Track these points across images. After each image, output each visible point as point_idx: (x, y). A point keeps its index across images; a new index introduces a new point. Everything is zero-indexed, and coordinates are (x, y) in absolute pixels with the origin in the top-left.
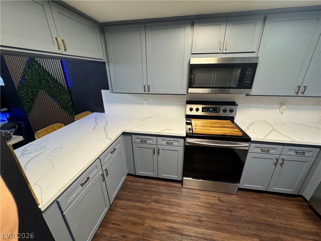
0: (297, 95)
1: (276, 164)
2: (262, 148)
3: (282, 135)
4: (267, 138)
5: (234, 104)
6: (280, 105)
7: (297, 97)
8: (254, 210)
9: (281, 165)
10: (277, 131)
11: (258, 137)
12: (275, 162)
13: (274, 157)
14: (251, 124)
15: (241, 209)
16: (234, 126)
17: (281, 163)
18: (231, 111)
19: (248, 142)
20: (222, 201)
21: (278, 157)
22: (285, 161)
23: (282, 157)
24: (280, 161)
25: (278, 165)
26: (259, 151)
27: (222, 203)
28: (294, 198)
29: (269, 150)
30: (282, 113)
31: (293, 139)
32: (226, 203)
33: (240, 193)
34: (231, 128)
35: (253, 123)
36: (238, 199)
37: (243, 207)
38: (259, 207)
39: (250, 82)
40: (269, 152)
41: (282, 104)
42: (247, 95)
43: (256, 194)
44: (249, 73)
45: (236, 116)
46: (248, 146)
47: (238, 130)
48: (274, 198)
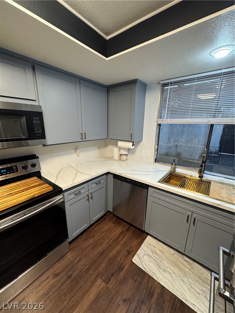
0: (82, 140)
1: (88, 200)
2: (74, 193)
3: (84, 174)
4: (75, 182)
5: (34, 157)
6: (75, 150)
7: (83, 142)
8: (88, 252)
9: (91, 198)
10: (80, 172)
11: (68, 185)
12: (87, 199)
13: (85, 195)
14: (59, 173)
15: (79, 263)
16: (42, 182)
17: (91, 197)
18: (34, 166)
19: (61, 193)
20: (59, 274)
21: (87, 193)
22: (92, 194)
23: (90, 191)
24: (90, 196)
25: (90, 199)
26: (73, 196)
27: (58, 277)
28: (106, 216)
29: (80, 191)
30: (78, 156)
31: (91, 175)
32: (63, 271)
33: (72, 246)
34: (39, 186)
35: (60, 171)
36: (73, 254)
37: (79, 258)
38: (90, 245)
39: (41, 131)
40: (80, 193)
41: (76, 149)
42: (44, 145)
43: (85, 234)
44: (37, 123)
45: (41, 169)
46: (62, 198)
47: (47, 185)
48: (96, 226)
